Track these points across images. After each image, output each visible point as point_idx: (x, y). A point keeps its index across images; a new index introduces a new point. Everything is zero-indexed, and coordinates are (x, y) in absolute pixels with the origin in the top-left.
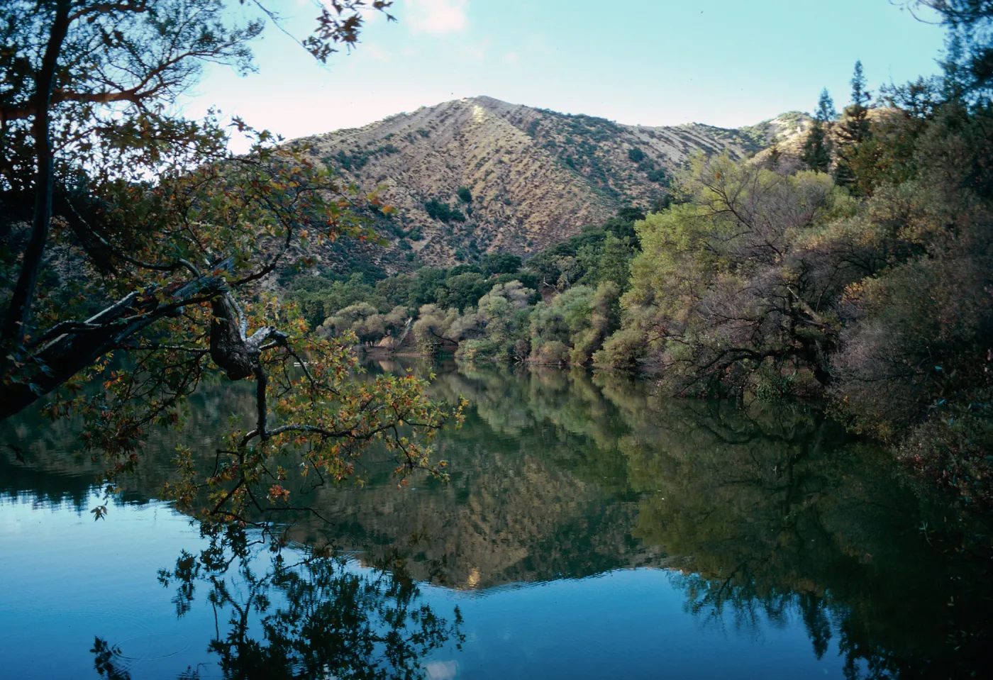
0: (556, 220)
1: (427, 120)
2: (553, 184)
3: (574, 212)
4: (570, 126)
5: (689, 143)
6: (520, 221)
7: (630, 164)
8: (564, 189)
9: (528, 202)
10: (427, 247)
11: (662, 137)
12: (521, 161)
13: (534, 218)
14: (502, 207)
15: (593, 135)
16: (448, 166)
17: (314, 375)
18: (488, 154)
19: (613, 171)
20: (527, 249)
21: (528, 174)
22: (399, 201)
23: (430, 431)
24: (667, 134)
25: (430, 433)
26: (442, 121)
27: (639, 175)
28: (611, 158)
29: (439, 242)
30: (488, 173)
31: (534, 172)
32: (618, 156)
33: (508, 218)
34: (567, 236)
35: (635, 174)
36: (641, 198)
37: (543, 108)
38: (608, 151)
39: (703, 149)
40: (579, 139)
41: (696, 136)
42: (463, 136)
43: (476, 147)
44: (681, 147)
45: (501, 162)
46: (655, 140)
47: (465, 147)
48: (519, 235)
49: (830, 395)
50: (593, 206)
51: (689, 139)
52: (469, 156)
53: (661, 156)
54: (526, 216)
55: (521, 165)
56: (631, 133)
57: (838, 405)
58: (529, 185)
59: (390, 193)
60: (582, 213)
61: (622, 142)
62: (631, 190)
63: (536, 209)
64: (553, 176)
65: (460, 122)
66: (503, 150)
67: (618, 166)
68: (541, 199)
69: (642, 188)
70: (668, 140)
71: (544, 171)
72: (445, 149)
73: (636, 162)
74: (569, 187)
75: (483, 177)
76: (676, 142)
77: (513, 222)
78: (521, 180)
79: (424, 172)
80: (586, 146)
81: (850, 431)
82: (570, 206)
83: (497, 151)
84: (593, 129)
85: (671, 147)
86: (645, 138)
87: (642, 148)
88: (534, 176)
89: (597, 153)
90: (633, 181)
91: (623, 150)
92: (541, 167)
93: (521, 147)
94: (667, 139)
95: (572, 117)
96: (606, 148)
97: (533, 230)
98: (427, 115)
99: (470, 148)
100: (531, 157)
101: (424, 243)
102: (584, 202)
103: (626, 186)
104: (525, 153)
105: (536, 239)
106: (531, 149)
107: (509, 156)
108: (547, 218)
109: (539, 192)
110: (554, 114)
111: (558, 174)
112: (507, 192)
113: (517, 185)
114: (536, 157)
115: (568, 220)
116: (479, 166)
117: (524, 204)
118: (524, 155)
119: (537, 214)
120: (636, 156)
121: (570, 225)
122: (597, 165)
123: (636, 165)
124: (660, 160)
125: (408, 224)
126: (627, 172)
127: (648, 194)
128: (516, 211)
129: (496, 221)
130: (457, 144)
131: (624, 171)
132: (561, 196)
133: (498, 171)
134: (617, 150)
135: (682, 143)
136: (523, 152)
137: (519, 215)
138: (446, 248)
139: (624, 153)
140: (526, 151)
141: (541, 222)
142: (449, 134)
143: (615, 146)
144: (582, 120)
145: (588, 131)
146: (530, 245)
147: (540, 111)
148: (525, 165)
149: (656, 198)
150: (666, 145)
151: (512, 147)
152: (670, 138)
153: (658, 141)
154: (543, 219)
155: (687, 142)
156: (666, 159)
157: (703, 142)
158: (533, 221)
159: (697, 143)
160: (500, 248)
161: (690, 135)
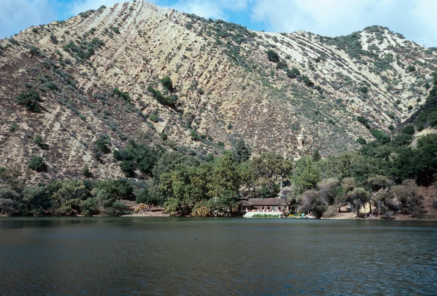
0: (246, 107)
2: (233, 78)
3: (258, 101)
4: (214, 29)
5: (306, 48)
6: (215, 108)
7: (270, 62)
8: (243, 81)
9: (217, 91)
10: (167, 128)
11: (284, 42)
12: (202, 57)
13: (226, 105)
14: (198, 95)
15: (235, 38)
18: (173, 50)
19: (258, 68)
20: (228, 131)
21: (211, 68)
24: (287, 39)
26: (124, 20)
27: (279, 72)
28: (253, 57)
29: (174, 124)
30: (179, 67)
31: (214, 67)
33: (205, 104)
35: (275, 71)
36: (286, 91)
37: (190, 14)
38: (249, 52)
39: (317, 52)
40: (223, 40)
41: (308, 41)
42: (145, 33)
43: (160, 44)
44: (300, 50)
45: (185, 57)
46: (278, 45)
47: (151, 43)
48: (218, 118)
51: (305, 45)
52: (156, 51)
53: (288, 57)
54: (219, 104)
55: (202, 61)
56: (260, 38)
58: (214, 78)
59: (121, 80)
60: (265, 102)
61: (258, 45)
62: (276, 84)
63: (225, 98)
64: (231, 71)
65: (137, 22)
66: (183, 48)
67: (260, 64)
68: (227, 89)
69: (284, 83)
70: (289, 45)
71: (222, 66)
72: (135, 45)
73: (273, 61)
74: (246, 80)
75: (175, 69)
76: (296, 47)
77: (209, 107)
78: (206, 73)
79: (129, 63)
80: (231, 47)
82: (254, 96)
83: (179, 48)
84: (232, 32)
85: (293, 50)
86: (272, 42)
87: (273, 49)
88: (216, 70)
89: (241, 53)
90: (275, 77)
91: (260, 51)
92: (219, 63)
93: (198, 46)
94: (288, 43)
95: (213, 21)
96: (247, 49)
97: (228, 115)
98: (111, 14)
99: (155, 44)
100: (208, 54)
101: (164, 124)
102: (263, 93)
103: (271, 81)
104: (203, 50)
105: (234, 123)
106: (206, 47)
107: (190, 53)
108: (237, 106)
109: (224, 83)
111: (234, 69)
113: (203, 77)
114: (213, 54)
115: (255, 108)
116: (169, 59)
117: (214, 93)
118: (202, 52)
119: (226, 102)
120: (273, 57)
123: (274, 64)
124: (288, 61)
125: (145, 107)
126: (269, 69)
127: (290, 88)
128: (209, 99)
129: (197, 108)
130: (142, 40)
131: (267, 68)
132: (244, 88)
133: (186, 65)
134: (256, 51)
135: (300, 47)
136: (201, 50)
137: (212, 102)
139: (262, 54)
140: (203, 49)
141: (233, 108)
142: (134, 32)
143: (254, 48)
144: (222, 24)
145: (231, 35)
146: (230, 127)
147: (188, 16)
148: (206, 61)
149: (297, 91)
150: (289, 48)
151: (190, 45)
152: (290, 43)
153: (281, 45)
154: (234, 106)
155: (304, 47)
156: (292, 60)
157: (316, 48)
158: (226, 108)
159: (311, 48)
160: (207, 130)
161: (304, 42)
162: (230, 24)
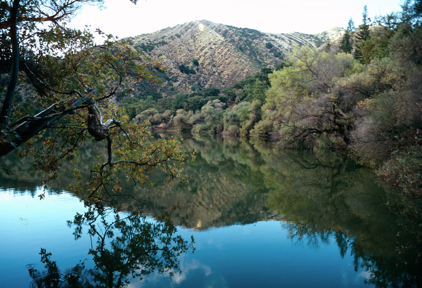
0: (235, 73)
1: (180, 30)
2: (233, 58)
3: (242, 70)
4: (241, 33)
5: (292, 41)
6: (219, 74)
7: (266, 49)
8: (238, 60)
9: (223, 66)
10: (180, 85)
11: (280, 38)
12: (220, 48)
13: (226, 72)
14: (212, 68)
15: (251, 37)
16: (188, 50)
17: (132, 139)
18: (206, 45)
19: (259, 52)
20: (222, 86)
21: (223, 54)
22: (167, 65)
23: (181, 163)
24: (283, 36)
25: (181, 164)
26: (186, 31)
27: (270, 54)
28: (258, 47)
29: (184, 83)
30: (206, 53)
31: (225, 53)
32: (261, 46)
33: (214, 72)
34: (239, 80)
35: (268, 54)
36: (271, 64)
37: (229, 25)
38: (257, 44)
39: (298, 43)
40: (245, 39)
41: (295, 37)
42: (195, 37)
43: (201, 42)
44: (288, 42)
45: (211, 48)
46: (277, 39)
47: (196, 42)
48: (219, 79)
49: (350, 148)
50: (250, 67)
51: (292, 39)
52: (198, 46)
53: (280, 46)
54: (222, 72)
55: (220, 50)
56: (267, 36)
57: (353, 152)
58: (223, 58)
59: (163, 61)
60: (246, 70)
61: (263, 40)
62: (266, 60)
63: (226, 69)
64: (234, 55)
65: (194, 30)
66: (212, 43)
67: (261, 50)
68: (228, 64)
69: (271, 60)
70: (283, 39)
71: (229, 52)
72: (187, 43)
73: (269, 48)
74: (240, 59)
75: (204, 55)
76: (286, 40)
77: (216, 74)
78: (220, 56)
79: (178, 52)
80: (248, 42)
81: (358, 163)
82: (241, 67)
83: (210, 44)
84: (251, 34)
85: (284, 42)
86: (273, 38)
87: (272, 42)
88: (225, 54)
89: (252, 45)
90: (268, 57)
91: (263, 43)
93: (220, 42)
94: (282, 39)
95: (242, 29)
96: (256, 42)
97: (225, 78)
98: (179, 28)
99: (198, 42)
100: (224, 46)
101: (178, 83)
102: (247, 65)
103: (264, 59)
105: (226, 82)
106: (224, 43)
107: (215, 46)
108: (231, 73)
109: (227, 61)
110: (234, 27)
111: (236, 54)
112: (214, 61)
113: (218, 58)
114: (226, 46)
115: (240, 73)
116: (202, 50)
117: (221, 66)
118: (221, 45)
120: (269, 46)
121: (241, 76)
122: (252, 50)
123: (269, 50)
124: (279, 48)
125: (171, 75)
126: (265, 53)
127: (274, 62)
128: (218, 69)
129: (209, 74)
130: (192, 40)
131: (264, 52)
132: (237, 63)
133: (210, 52)
134: (261, 43)
135: (289, 40)
136: (221, 44)
137: (219, 71)
138: (188, 85)
139: (264, 45)
140: (222, 44)
142: (189, 36)
143: (260, 42)
144: (246, 30)
145: (249, 35)
146: (223, 84)
147: (228, 26)
148: (221, 50)
149: (277, 64)
150: (282, 42)
151: (216, 42)
152: (284, 38)
153: (278, 40)
154: (229, 73)
155: (291, 40)
156: (282, 47)
157: (298, 40)
158: (225, 74)
159: (295, 41)
160: (211, 86)
161: (292, 37)
162: (251, 30)
